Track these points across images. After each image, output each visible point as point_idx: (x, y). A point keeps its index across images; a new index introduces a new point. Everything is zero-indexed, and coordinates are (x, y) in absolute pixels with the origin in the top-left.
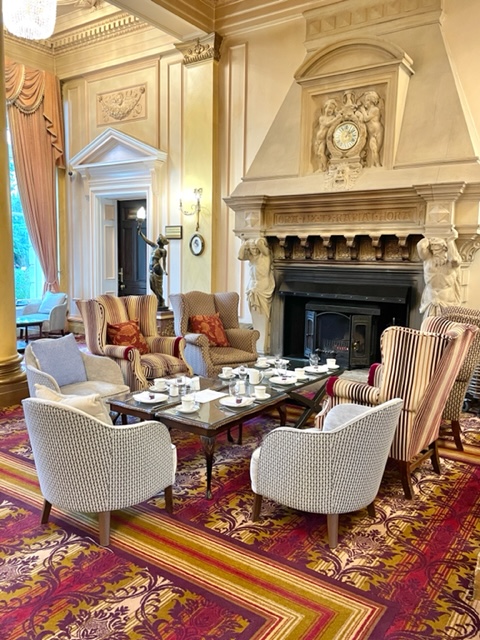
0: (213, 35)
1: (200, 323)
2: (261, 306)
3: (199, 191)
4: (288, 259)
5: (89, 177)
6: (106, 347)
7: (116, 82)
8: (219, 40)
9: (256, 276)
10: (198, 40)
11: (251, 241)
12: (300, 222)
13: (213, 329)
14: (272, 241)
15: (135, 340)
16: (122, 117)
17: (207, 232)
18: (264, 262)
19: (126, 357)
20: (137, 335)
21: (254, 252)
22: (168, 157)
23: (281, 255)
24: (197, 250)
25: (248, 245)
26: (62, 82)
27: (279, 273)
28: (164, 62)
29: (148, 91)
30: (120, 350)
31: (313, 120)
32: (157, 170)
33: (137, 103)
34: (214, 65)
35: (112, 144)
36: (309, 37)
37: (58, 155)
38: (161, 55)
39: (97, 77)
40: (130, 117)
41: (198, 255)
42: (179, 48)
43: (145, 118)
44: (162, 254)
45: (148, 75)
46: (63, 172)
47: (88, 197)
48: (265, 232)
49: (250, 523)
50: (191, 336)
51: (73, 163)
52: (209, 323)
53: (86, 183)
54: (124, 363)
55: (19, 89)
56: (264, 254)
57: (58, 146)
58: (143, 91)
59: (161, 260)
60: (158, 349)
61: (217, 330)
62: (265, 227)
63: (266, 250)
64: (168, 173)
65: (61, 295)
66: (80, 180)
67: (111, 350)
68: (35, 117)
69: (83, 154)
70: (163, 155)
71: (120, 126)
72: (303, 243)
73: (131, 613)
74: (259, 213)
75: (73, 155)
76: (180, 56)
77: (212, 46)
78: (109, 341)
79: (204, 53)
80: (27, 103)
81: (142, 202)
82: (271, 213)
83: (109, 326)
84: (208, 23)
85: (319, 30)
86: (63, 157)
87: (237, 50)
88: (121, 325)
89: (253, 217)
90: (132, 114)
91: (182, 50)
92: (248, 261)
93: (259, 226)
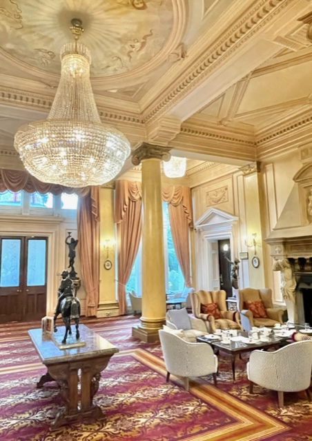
0: (255, 163)
1: (250, 304)
2: (289, 296)
3: (255, 234)
4: (302, 270)
5: (204, 230)
6: (200, 315)
7: (214, 187)
8: (259, 164)
9: (285, 279)
10: (249, 165)
11: (279, 261)
12: (305, 250)
13: (257, 308)
14: (291, 261)
15: (214, 312)
16: (217, 202)
17: (260, 256)
18: (289, 272)
19: (208, 320)
20: (215, 309)
21: (282, 266)
22: (240, 219)
23: (298, 267)
24: (256, 265)
25: (278, 263)
26: (191, 189)
27: (298, 277)
28: (235, 175)
29: (229, 189)
30: (205, 316)
31: (305, 198)
32: (234, 225)
33: (224, 195)
34: (258, 175)
35: (213, 215)
36: (303, 158)
37: (189, 221)
38: (233, 173)
39: (205, 185)
40: (221, 201)
41: (257, 267)
42: (241, 170)
43: (228, 201)
44: (237, 268)
45: (228, 182)
46: (192, 229)
47: (203, 240)
48: (287, 256)
49: (248, 394)
50: (244, 311)
51: (196, 225)
52: (255, 305)
53: (202, 233)
54: (207, 323)
55: (172, 196)
56: (288, 268)
57: (190, 218)
58: (226, 189)
59: (236, 271)
60: (225, 317)
61: (260, 309)
62: (287, 253)
63: (288, 265)
64: (240, 226)
65: (192, 289)
66: (200, 232)
67: (202, 316)
68: (179, 207)
69: (201, 220)
70: (237, 218)
71: (216, 206)
72: (308, 261)
73: (190, 410)
74: (282, 246)
75: (197, 220)
76: (241, 173)
77: (256, 167)
78: (202, 312)
79: (252, 170)
80: (175, 201)
81: (227, 241)
82: (289, 246)
83: (202, 305)
84: (253, 157)
85: (307, 153)
86: (192, 222)
87: (269, 167)
88: (208, 304)
89: (279, 249)
90: (222, 199)
91: (242, 170)
92: (279, 272)
93: (282, 253)
